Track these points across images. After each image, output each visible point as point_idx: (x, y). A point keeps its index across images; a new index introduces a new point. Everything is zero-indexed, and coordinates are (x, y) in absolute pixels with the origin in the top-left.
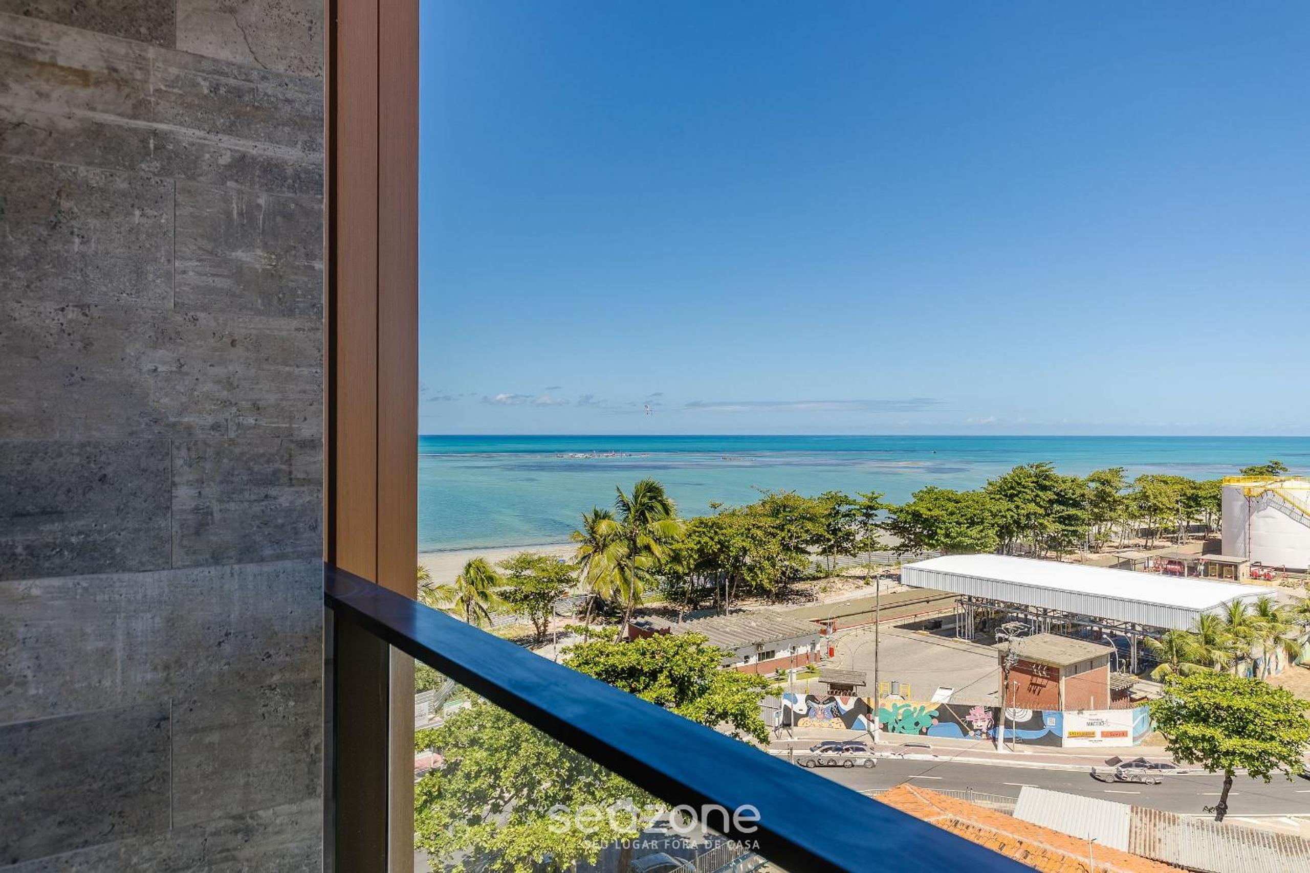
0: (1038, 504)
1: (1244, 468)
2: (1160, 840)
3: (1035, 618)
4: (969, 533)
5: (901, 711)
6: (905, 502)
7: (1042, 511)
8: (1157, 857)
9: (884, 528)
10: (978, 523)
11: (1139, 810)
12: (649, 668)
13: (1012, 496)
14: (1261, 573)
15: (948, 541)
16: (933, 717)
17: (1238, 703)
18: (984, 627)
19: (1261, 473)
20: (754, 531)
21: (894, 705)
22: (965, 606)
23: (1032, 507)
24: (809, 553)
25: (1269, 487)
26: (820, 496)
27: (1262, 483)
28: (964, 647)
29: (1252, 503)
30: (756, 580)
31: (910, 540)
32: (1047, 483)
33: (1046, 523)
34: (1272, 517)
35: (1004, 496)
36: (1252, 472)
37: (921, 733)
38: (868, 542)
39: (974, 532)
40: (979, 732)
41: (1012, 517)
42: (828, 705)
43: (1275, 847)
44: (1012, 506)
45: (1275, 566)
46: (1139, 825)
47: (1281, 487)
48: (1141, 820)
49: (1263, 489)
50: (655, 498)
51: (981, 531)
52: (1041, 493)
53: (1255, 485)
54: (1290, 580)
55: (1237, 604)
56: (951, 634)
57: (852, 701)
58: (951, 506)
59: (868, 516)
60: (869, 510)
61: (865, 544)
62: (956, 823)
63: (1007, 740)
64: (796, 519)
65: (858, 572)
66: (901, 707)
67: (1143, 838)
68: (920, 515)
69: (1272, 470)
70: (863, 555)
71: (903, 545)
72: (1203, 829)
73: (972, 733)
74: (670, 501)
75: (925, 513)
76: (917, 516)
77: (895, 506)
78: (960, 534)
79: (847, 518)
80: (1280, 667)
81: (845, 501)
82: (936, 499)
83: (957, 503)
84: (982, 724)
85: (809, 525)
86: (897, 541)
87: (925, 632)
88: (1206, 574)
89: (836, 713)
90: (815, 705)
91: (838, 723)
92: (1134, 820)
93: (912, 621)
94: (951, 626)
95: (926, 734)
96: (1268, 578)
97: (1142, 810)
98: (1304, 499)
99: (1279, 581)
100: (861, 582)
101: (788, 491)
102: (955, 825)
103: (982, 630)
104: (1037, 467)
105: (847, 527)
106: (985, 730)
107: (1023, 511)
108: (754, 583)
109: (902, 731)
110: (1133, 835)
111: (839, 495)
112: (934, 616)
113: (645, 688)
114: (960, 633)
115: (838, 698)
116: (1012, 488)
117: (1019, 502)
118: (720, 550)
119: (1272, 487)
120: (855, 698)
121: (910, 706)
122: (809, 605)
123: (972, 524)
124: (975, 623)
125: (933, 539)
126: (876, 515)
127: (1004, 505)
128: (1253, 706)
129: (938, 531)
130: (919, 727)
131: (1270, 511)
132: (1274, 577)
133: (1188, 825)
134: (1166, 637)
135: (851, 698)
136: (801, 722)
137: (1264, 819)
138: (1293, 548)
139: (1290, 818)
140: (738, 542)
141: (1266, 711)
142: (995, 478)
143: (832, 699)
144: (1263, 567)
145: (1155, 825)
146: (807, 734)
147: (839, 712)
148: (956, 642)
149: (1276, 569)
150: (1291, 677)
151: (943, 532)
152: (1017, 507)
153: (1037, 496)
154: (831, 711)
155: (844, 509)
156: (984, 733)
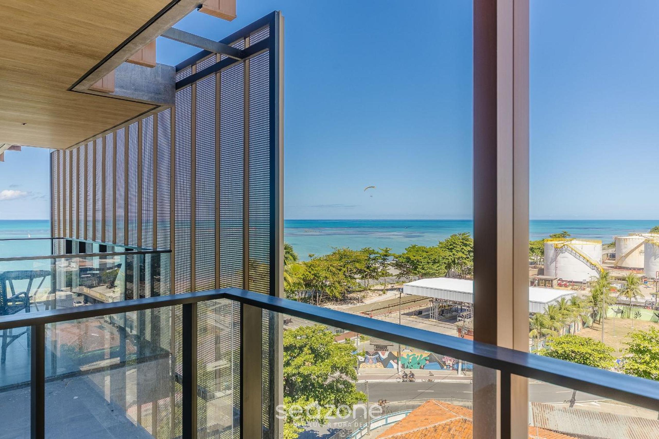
0: (463, 253)
1: (551, 235)
2: (548, 419)
3: (468, 308)
4: (433, 267)
5: (411, 358)
6: (402, 253)
7: (465, 256)
8: (548, 428)
9: (392, 266)
10: (437, 263)
11: (536, 404)
12: (299, 345)
13: (452, 249)
14: (563, 284)
15: (423, 271)
16: (426, 360)
17: (583, 350)
18: (443, 313)
19: (559, 237)
20: (331, 268)
21: (408, 355)
22: (434, 303)
23: (460, 254)
24: (355, 279)
25: (565, 243)
26: (361, 250)
27: (562, 242)
28: (434, 323)
29: (558, 250)
30: (332, 293)
31: (404, 271)
32: (467, 243)
33: (467, 262)
34: (566, 258)
35: (447, 249)
36: (555, 236)
37: (421, 368)
38: (384, 272)
39: (435, 267)
40: (448, 367)
41: (451, 259)
42: (374, 356)
43: (600, 419)
44: (451, 254)
45: (568, 280)
46: (537, 412)
47: (571, 244)
48: (537, 409)
49: (562, 245)
50: (289, 252)
51: (439, 266)
52: (464, 247)
53: (558, 243)
54: (575, 287)
55: (563, 299)
56: (427, 317)
57: (387, 353)
58: (425, 254)
59: (384, 260)
60: (385, 256)
61: (382, 274)
62: (466, 421)
63: (463, 370)
64: (350, 262)
65: (379, 287)
66: (411, 356)
67: (540, 419)
68: (410, 259)
69: (564, 235)
70: (381, 279)
71: (401, 274)
72: (566, 412)
73: (445, 367)
74: (296, 254)
75: (412, 258)
76: (408, 259)
77: (397, 254)
78: (429, 268)
79: (374, 261)
80: (579, 329)
81: (373, 252)
82: (417, 251)
83: (427, 253)
84: (450, 362)
85: (357, 265)
86: (398, 272)
87: (415, 317)
88: (539, 285)
89: (379, 360)
90: (368, 356)
91: (379, 365)
92: (534, 409)
93: (408, 312)
94: (427, 313)
95: (423, 369)
96: (566, 286)
97: (537, 404)
98: (580, 249)
99: (571, 287)
100: (381, 293)
101: (345, 248)
102: (465, 422)
103: (441, 315)
104: (463, 235)
105: (374, 265)
106: (451, 365)
107: (456, 256)
108: (331, 294)
109: (411, 367)
110: (535, 417)
111: (370, 249)
112: (418, 308)
113: (298, 355)
114: (432, 316)
115: (380, 353)
116: (451, 245)
117: (454, 252)
118: (314, 279)
119: (567, 243)
120: (389, 352)
121: (415, 355)
122: (358, 305)
123: (434, 262)
124: (439, 311)
125: (416, 270)
126: (388, 259)
127: (448, 253)
128: (590, 351)
129: (419, 266)
130: (420, 365)
131: (567, 254)
132: (568, 285)
133: (559, 410)
134: (534, 317)
135: (387, 352)
136: (361, 366)
137: (585, 403)
138: (576, 272)
139: (596, 402)
140: (323, 274)
141: (595, 353)
142: (443, 240)
143: (377, 353)
144: (563, 281)
145: (544, 412)
146: (364, 371)
147: (380, 359)
148: (430, 321)
149: (569, 282)
150: (584, 333)
151: (421, 267)
152: (454, 255)
153: (463, 249)
154: (376, 359)
155: (372, 256)
156: (451, 367)
